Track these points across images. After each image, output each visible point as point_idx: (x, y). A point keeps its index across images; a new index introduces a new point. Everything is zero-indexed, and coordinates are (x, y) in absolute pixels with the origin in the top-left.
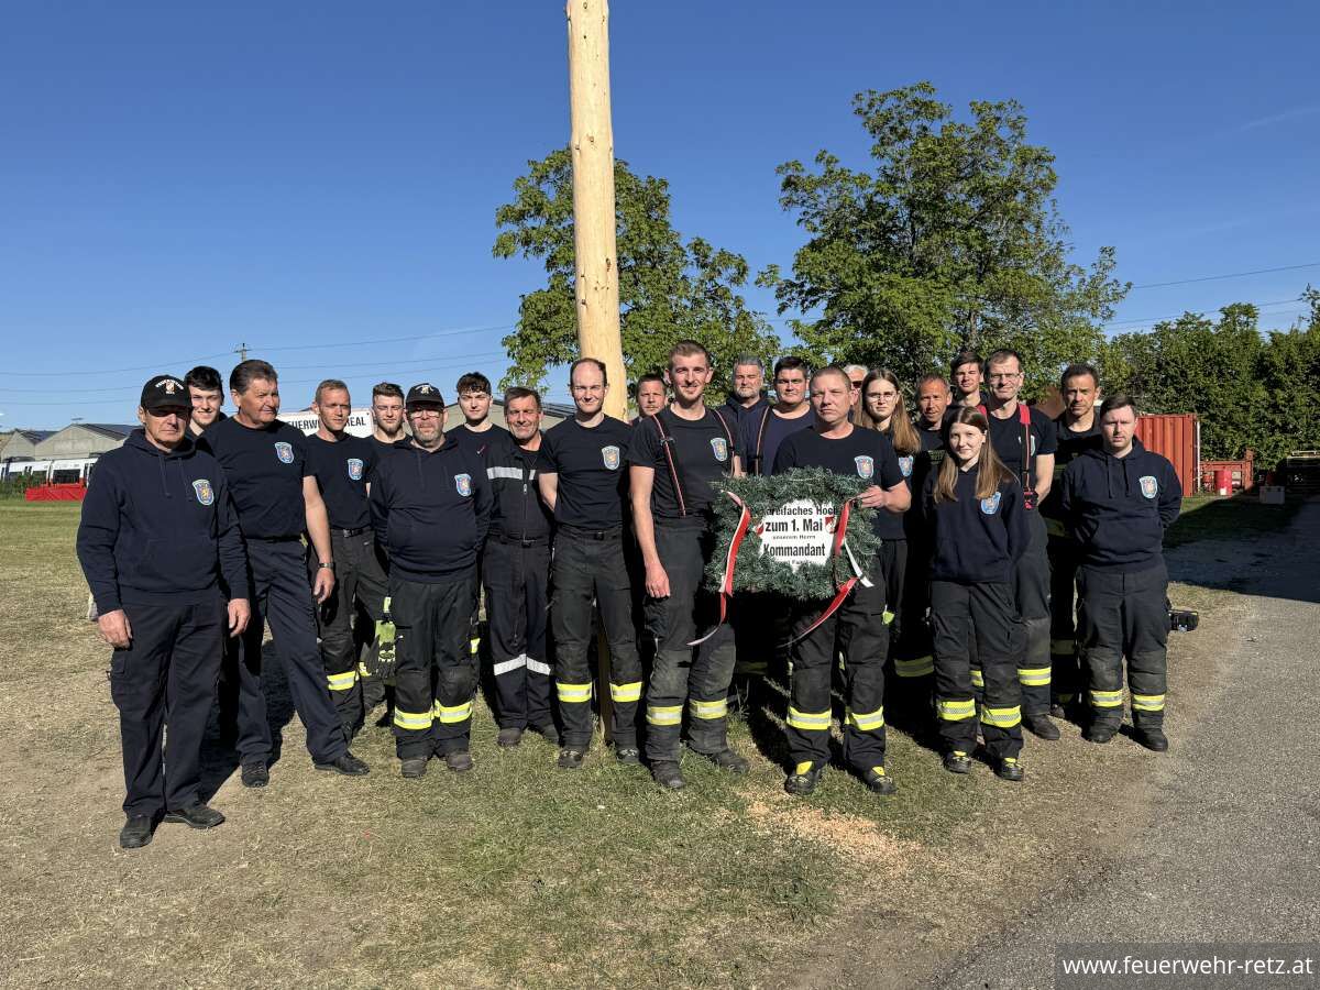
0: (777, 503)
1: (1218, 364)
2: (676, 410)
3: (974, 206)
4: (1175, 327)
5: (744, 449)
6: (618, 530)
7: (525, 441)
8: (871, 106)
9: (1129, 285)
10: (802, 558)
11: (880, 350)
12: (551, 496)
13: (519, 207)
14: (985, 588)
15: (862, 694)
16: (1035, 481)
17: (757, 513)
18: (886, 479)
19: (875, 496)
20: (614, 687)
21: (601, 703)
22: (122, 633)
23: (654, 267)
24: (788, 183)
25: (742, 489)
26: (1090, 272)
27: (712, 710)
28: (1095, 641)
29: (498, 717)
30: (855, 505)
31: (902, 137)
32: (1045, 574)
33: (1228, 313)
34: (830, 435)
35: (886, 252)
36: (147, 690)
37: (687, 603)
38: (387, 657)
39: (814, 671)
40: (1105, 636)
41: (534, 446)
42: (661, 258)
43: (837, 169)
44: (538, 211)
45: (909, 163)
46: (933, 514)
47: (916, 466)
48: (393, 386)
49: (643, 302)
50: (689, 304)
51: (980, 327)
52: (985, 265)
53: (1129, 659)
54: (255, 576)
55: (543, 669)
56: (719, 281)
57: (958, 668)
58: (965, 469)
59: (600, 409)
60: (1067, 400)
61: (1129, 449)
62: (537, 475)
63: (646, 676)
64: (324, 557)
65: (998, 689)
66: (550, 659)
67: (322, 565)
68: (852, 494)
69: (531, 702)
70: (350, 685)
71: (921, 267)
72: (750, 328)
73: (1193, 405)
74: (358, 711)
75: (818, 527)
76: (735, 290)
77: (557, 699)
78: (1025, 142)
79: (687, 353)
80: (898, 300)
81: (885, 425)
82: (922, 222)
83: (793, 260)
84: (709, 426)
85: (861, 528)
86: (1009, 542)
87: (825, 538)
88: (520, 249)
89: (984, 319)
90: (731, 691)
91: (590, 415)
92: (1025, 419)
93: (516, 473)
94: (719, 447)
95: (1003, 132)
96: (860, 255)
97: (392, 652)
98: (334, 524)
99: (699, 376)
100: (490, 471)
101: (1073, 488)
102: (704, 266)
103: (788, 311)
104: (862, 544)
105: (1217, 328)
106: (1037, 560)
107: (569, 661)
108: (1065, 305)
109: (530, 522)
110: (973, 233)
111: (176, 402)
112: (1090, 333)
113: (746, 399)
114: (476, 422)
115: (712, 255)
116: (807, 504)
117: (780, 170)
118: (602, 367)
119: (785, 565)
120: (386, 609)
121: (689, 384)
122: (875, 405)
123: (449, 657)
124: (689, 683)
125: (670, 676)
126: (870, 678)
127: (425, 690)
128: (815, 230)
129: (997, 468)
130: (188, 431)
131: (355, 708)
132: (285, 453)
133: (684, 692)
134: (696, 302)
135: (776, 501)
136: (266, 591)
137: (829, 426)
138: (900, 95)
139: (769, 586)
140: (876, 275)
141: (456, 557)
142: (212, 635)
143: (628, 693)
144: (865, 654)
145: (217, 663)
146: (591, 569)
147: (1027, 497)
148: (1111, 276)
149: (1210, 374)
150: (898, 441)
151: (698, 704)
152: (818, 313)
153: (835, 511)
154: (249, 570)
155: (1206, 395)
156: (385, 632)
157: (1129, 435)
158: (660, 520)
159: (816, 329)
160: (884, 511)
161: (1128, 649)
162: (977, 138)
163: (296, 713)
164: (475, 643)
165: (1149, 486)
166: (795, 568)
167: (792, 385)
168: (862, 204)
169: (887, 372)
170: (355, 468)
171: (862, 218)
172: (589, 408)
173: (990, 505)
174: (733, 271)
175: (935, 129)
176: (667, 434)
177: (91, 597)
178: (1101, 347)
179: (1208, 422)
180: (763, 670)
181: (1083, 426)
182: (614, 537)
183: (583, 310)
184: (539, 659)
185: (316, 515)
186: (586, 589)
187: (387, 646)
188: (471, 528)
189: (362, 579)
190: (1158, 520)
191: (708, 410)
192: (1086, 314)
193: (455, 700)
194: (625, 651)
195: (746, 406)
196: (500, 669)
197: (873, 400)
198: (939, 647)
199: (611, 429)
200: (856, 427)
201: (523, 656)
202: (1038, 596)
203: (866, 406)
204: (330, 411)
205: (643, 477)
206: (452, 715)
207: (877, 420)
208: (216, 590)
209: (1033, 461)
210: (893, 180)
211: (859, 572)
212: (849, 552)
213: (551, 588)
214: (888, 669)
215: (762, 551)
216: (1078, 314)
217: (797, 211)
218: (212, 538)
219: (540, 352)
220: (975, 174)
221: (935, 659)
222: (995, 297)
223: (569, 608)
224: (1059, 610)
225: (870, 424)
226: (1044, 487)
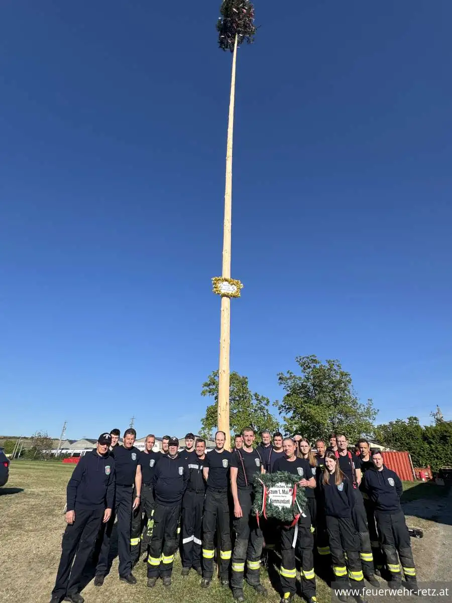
0: (273, 483)
1: (410, 435)
2: (245, 449)
3: (331, 386)
4: (395, 423)
5: (264, 463)
6: (226, 489)
7: (200, 456)
8: (300, 360)
9: (378, 410)
10: (282, 504)
11: (309, 426)
12: (206, 475)
13: (209, 383)
14: (343, 519)
15: (306, 562)
16: (356, 478)
17: (268, 486)
18: (307, 476)
19: (304, 483)
20: (221, 552)
21: (217, 558)
22: (72, 519)
23: (244, 400)
24: (280, 378)
25: (263, 477)
26: (366, 406)
27: (255, 565)
28: (385, 542)
29: (183, 561)
30: (298, 485)
31: (309, 368)
32: (365, 515)
33: (410, 419)
34: (289, 460)
35: (308, 398)
36: (72, 542)
37: (247, 520)
38: (150, 534)
39: (289, 551)
40: (389, 541)
41: (203, 458)
42: (246, 398)
43: (293, 375)
44: (214, 384)
45: (312, 374)
46: (323, 490)
47: (317, 471)
48: (168, 437)
49: (241, 410)
50: (253, 411)
51: (337, 421)
52: (336, 403)
53: (399, 551)
54: (116, 499)
55: (199, 542)
56: (262, 405)
57: (339, 552)
58: (331, 473)
59: (223, 447)
60: (360, 451)
61: (382, 468)
62: (203, 468)
63: (232, 548)
64: (138, 494)
65: (353, 563)
66: (202, 539)
67: (137, 496)
68: (297, 482)
69: (194, 557)
70: (137, 543)
71: (318, 403)
72: (270, 419)
73: (406, 448)
74: (137, 555)
75: (287, 493)
76: (266, 407)
77: (202, 556)
78: (341, 370)
79: (248, 431)
80: (313, 412)
81: (306, 457)
82: (317, 390)
83: (283, 399)
84: (254, 455)
85: (301, 494)
86: (349, 501)
87: (289, 497)
88: (208, 394)
89: (338, 419)
90: (261, 557)
91: (220, 449)
92: (350, 457)
93: (196, 467)
94: (257, 461)
95: (335, 368)
96: (301, 398)
97: (152, 532)
98: (143, 482)
99: (251, 438)
100: (189, 465)
101: (367, 481)
102: (257, 400)
103: (282, 414)
104: (302, 500)
105: (408, 424)
106: (360, 508)
107: (207, 540)
108: (361, 416)
109: (199, 485)
110: (331, 394)
111: (108, 441)
112: (370, 424)
113: (266, 444)
114: (189, 449)
115: (260, 397)
116: (283, 484)
117: (278, 375)
118: (225, 434)
119: (277, 507)
120: (152, 515)
121: (249, 440)
122: (303, 450)
123: (169, 535)
124: (247, 553)
125: (241, 550)
126: (308, 555)
127: (160, 548)
128: (288, 391)
129: (341, 473)
130: (109, 450)
131: (137, 553)
132: (134, 456)
133: (245, 557)
134: (255, 410)
135: (273, 482)
136: (119, 505)
137: (288, 457)
138: (308, 358)
139: (272, 515)
140: (306, 404)
141: (175, 497)
142: (98, 521)
143: (226, 555)
144: (306, 545)
145: (97, 533)
146: (217, 504)
147: (355, 484)
148: (372, 407)
149: (409, 439)
150: (311, 462)
151: (250, 562)
152: (291, 414)
153: (292, 487)
154: (115, 497)
155: (410, 445)
156: (150, 523)
157: (381, 464)
158: (239, 487)
159: (290, 419)
160: (307, 488)
161: (397, 546)
162: (329, 369)
163: (118, 556)
164: (179, 530)
165: (391, 482)
166: (280, 508)
167: (278, 442)
168: (300, 385)
169: (305, 439)
170: (152, 462)
171: (301, 388)
172: (220, 447)
173: (341, 487)
174: (265, 402)
175: (318, 366)
176: (242, 457)
177: (66, 504)
178: (374, 428)
179: (413, 454)
180: (273, 548)
181: (366, 459)
182: (225, 492)
183: (219, 416)
184: (198, 538)
185: (138, 478)
186: (214, 511)
187: (150, 529)
188: (181, 486)
189: (147, 502)
190: (396, 494)
191: (254, 449)
192: (367, 418)
193: (168, 554)
194: (226, 538)
195: (266, 446)
196: (185, 541)
197: (301, 448)
198: (331, 543)
199: (226, 454)
200: (297, 457)
201: (193, 536)
202: (363, 523)
203: (300, 450)
204: (148, 444)
205: (234, 471)
206: (167, 560)
207: (304, 454)
208: (103, 505)
209: (355, 471)
210: (308, 379)
211: (301, 511)
212: (297, 503)
213: (204, 510)
214: (315, 551)
215: (269, 501)
216: (365, 418)
217: (283, 386)
218: (106, 486)
219: (211, 423)
220: (330, 378)
221: (331, 548)
222: (340, 412)
223: (209, 519)
224: (371, 528)
225: (302, 456)
226: (359, 481)
